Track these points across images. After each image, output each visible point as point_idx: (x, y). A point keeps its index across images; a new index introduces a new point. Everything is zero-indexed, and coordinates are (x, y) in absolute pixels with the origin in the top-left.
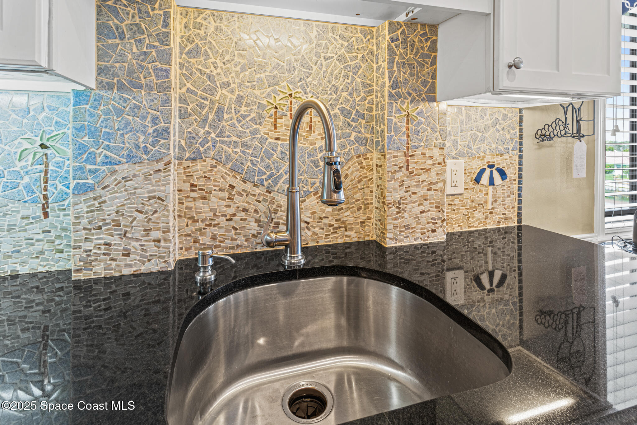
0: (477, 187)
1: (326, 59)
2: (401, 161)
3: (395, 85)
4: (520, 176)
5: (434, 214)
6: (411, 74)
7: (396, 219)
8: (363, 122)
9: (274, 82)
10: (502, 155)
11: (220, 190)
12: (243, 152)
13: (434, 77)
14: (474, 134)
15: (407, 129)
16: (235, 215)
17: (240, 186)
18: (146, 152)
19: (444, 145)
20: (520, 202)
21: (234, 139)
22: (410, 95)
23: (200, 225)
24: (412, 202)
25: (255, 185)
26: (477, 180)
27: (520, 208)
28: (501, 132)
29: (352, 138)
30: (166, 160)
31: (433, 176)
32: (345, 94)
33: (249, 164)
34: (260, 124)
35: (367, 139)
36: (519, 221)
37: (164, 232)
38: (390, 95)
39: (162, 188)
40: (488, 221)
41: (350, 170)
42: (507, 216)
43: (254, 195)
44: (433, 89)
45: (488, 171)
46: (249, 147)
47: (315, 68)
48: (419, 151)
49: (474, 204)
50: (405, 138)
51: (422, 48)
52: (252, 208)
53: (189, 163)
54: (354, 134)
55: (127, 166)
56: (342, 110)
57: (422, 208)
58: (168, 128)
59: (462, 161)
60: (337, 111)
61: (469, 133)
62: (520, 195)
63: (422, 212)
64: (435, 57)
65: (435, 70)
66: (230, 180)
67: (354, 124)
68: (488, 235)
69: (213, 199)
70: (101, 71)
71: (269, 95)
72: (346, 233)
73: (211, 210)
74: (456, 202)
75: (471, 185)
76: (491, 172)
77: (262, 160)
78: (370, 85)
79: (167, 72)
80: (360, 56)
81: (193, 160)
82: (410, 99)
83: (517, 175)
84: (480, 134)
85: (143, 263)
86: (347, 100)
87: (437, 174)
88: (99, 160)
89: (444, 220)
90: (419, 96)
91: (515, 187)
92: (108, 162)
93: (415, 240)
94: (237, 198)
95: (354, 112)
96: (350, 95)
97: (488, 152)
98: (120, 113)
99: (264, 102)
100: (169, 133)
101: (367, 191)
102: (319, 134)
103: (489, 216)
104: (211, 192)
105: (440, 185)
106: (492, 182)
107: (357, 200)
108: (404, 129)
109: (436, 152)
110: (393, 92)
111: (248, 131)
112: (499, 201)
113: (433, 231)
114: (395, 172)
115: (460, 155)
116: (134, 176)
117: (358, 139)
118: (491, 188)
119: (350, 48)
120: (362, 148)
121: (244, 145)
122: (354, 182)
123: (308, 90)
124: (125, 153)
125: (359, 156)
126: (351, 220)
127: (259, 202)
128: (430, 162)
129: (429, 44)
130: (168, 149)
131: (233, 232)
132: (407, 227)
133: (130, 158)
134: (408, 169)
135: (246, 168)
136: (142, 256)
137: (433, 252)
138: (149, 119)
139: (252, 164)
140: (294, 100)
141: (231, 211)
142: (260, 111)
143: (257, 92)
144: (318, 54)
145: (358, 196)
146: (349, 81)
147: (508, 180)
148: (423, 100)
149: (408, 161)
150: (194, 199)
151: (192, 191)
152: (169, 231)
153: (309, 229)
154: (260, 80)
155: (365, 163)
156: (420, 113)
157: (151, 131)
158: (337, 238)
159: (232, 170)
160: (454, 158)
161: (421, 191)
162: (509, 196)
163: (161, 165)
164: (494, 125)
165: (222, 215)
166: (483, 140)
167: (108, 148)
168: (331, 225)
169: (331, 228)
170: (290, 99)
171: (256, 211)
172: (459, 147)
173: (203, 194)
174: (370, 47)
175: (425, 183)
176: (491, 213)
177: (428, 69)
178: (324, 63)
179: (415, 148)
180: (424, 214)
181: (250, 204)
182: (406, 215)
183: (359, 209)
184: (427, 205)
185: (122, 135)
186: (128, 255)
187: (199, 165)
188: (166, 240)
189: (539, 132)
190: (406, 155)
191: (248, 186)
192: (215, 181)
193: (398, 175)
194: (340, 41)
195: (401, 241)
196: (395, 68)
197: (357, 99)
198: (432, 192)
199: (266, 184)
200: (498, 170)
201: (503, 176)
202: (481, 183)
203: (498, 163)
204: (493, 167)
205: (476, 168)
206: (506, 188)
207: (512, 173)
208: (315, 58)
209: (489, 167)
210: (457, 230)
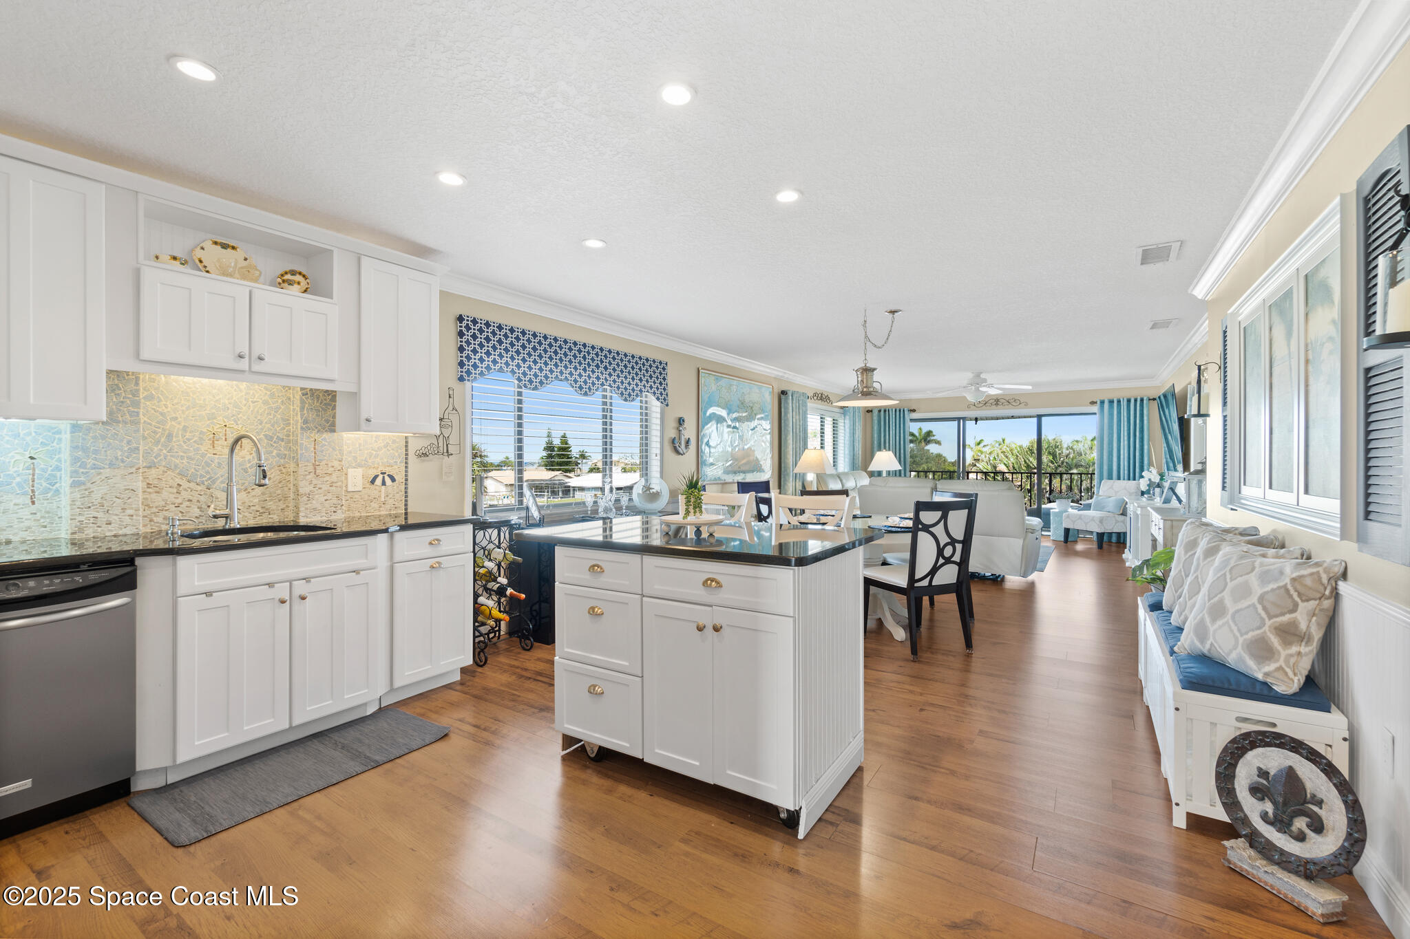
0: (372, 486)
1: (253, 402)
2: (311, 468)
3: (306, 422)
4: (406, 480)
5: (335, 502)
6: (317, 415)
7: (306, 504)
8: (283, 443)
10: (392, 466)
11: (170, 487)
12: (188, 462)
13: (334, 417)
14: (370, 452)
15: (315, 449)
16: (181, 504)
17: (185, 484)
18: (123, 461)
19: (342, 459)
20: (406, 497)
21: (182, 454)
22: (316, 428)
23: (155, 510)
24: (318, 494)
25: (197, 484)
26: (373, 482)
27: (406, 501)
28: (391, 451)
29: (274, 454)
30: (137, 467)
31: (334, 478)
32: (269, 426)
33: (193, 470)
34: (201, 444)
35: (285, 455)
36: (406, 509)
37: (136, 510)
38: (302, 428)
39: (135, 484)
40: (381, 509)
41: (273, 475)
42: (396, 506)
43: (197, 491)
44: (333, 425)
45: (381, 477)
46: (192, 459)
47: (244, 408)
48: (324, 463)
49: (370, 498)
50: (313, 454)
51: (325, 400)
52: (195, 499)
53: (146, 470)
54: (275, 451)
55: (108, 470)
56: (266, 436)
57: (326, 498)
58: (139, 447)
59: (359, 469)
60: (262, 436)
61: (366, 451)
62: (406, 492)
63: (326, 500)
64: (335, 405)
65: (335, 413)
66: (178, 481)
67: (275, 445)
68: (382, 518)
69: (165, 494)
71: (208, 425)
72: (271, 516)
73: (163, 500)
74: (357, 496)
75: (368, 485)
76: (384, 477)
77: (203, 468)
78: (288, 420)
79: (137, 412)
80: (280, 401)
81: (149, 467)
82: (316, 430)
83: (404, 479)
84: (375, 453)
85: (121, 529)
86: (269, 429)
87: (337, 477)
88: (88, 466)
89: (342, 505)
90: (324, 429)
91: (403, 487)
92: (94, 467)
93: (321, 517)
94: (183, 493)
95: (276, 437)
96: (273, 426)
97: (380, 464)
98: (103, 437)
99: (205, 430)
100: (139, 450)
101: (286, 489)
102: (248, 451)
103: (383, 505)
104: (162, 489)
105: (340, 484)
106: (384, 483)
107: (278, 495)
108: (312, 449)
109: (336, 464)
110: (304, 426)
111: (191, 449)
112: (390, 496)
113: (334, 512)
114: (306, 475)
115: (359, 466)
116: (113, 476)
117: (278, 455)
118: (383, 487)
119: (272, 395)
120: (282, 461)
121: (189, 458)
122: (276, 482)
123: (239, 422)
124: (108, 462)
125: (280, 466)
126: (274, 507)
127: (201, 495)
128: (333, 469)
129: (330, 397)
130: (139, 460)
131: (180, 514)
132: (315, 509)
133: (111, 465)
134: (315, 474)
135: (190, 472)
136: (120, 525)
138: (125, 442)
139: (196, 470)
140: (227, 429)
141: (179, 501)
142: (201, 436)
143: (199, 424)
145: (279, 492)
146: (272, 417)
147: (397, 482)
148: (326, 431)
149: (315, 469)
150: (150, 493)
151: (148, 487)
152: (139, 510)
153: (240, 513)
155: (284, 470)
156: (324, 439)
157: (126, 449)
158: (262, 519)
159: (179, 474)
160: (355, 468)
161: (325, 487)
162: (397, 493)
163: (133, 470)
164: (385, 446)
165: (172, 504)
166: (377, 456)
167: (95, 459)
168: (257, 511)
169: (258, 513)
170: (225, 428)
171: (198, 501)
172: (357, 460)
173: (157, 489)
174: (288, 395)
175: (328, 483)
176: (384, 503)
177: (330, 412)
178: (251, 405)
179: (321, 461)
180: (327, 502)
181: (193, 496)
182: (314, 502)
183: (280, 501)
184: (329, 496)
185: (106, 451)
186: (110, 524)
187: (153, 471)
188: (137, 515)
189: (418, 452)
190: (314, 465)
191: (192, 485)
192: (166, 481)
193: (308, 477)
194: (265, 391)
196: (305, 412)
197: (278, 429)
198: (334, 488)
199: (206, 483)
200: (388, 475)
201: (393, 480)
202: (375, 483)
203: (388, 470)
204: (385, 473)
205: (372, 473)
206: (395, 487)
207: (400, 478)
208: (244, 402)
209: (382, 473)
210: (357, 514)
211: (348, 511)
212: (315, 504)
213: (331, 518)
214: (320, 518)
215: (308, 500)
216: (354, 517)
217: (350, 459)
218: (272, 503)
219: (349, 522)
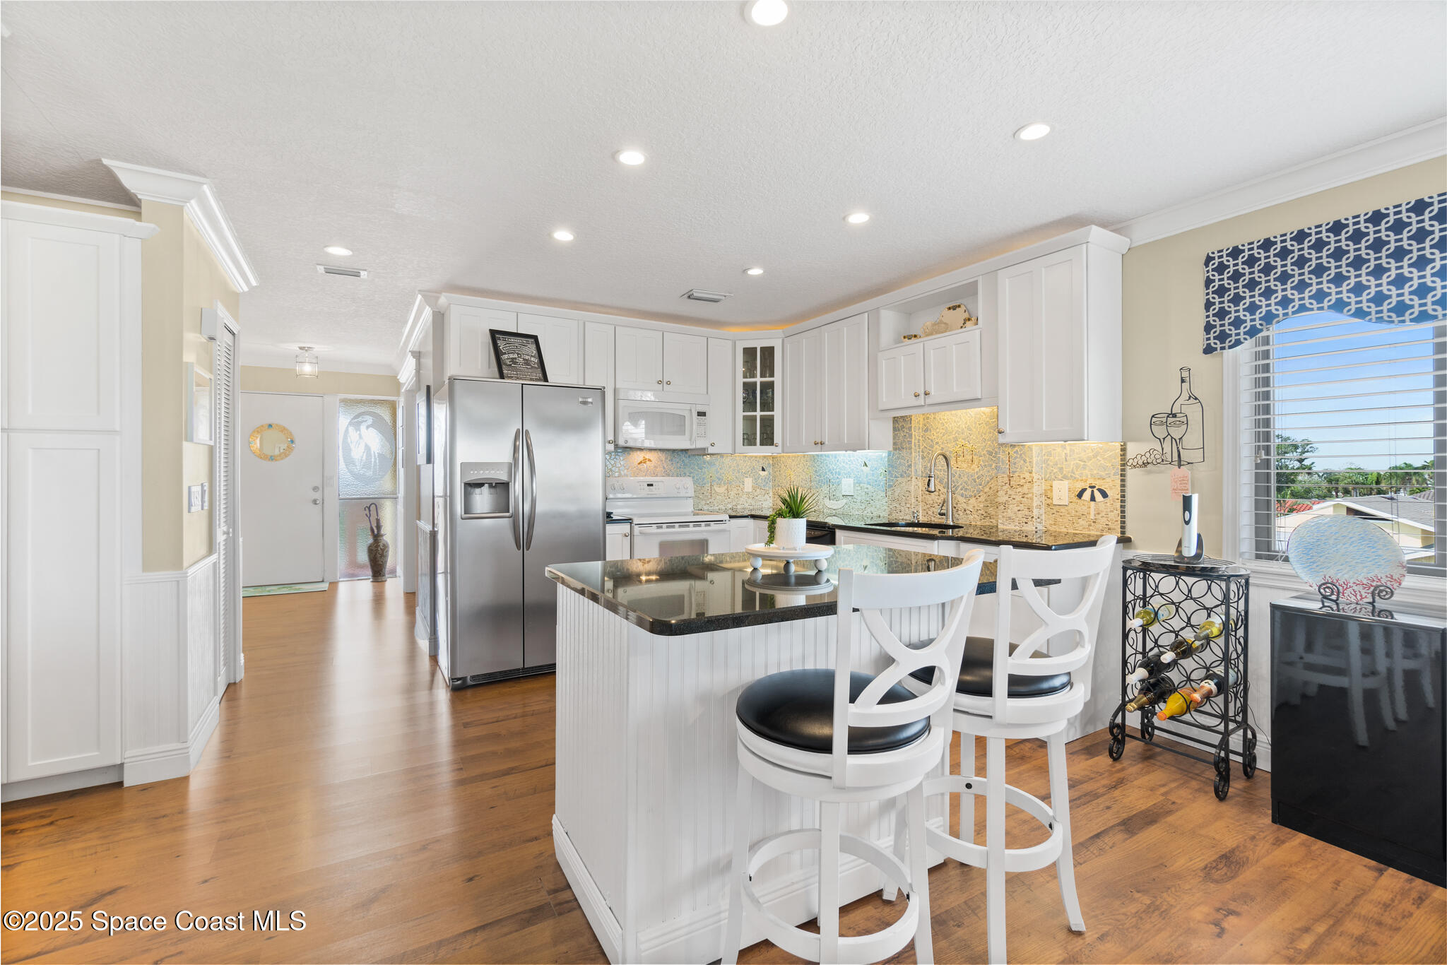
0: (1080, 501)
2: (1006, 480)
4: (1123, 496)
5: (1027, 513)
7: (1003, 512)
9: (956, 440)
10: (1104, 479)
14: (1078, 464)
18: (905, 473)
20: (1123, 517)
21: (940, 468)
24: (1012, 504)
26: (1080, 495)
27: (1123, 522)
28: (1102, 461)
31: (1025, 489)
36: (1123, 532)
40: (1092, 528)
42: (1109, 526)
45: (1089, 492)
48: (1017, 474)
49: (1077, 514)
50: (1008, 466)
59: (1066, 482)
61: (1072, 463)
62: (1123, 512)
70: (894, 444)
74: (1063, 510)
75: (1076, 499)
76: (1093, 491)
79: (911, 441)
84: (1082, 463)
86: (990, 446)
88: (893, 476)
89: (1033, 517)
93: (1015, 526)
96: (993, 442)
97: (1089, 477)
98: (898, 459)
103: (1093, 524)
105: (1030, 495)
106: (1093, 498)
108: (1007, 462)
109: (1027, 475)
112: (1103, 514)
113: (1026, 523)
114: (1003, 486)
115: (1065, 477)
118: (1093, 503)
124: (900, 474)
128: (1024, 481)
132: (1010, 518)
133: (902, 476)
134: (1010, 485)
137: (1026, 536)
138: (906, 461)
143: (949, 445)
144: (976, 423)
147: (1110, 498)
149: (1010, 480)
154: (950, 439)
156: (1017, 452)
157: (907, 465)
160: (1060, 480)
161: (1018, 498)
162: (1112, 511)
164: (1096, 456)
166: (1085, 467)
167: (896, 472)
168: (982, 515)
172: (1065, 472)
175: (1020, 494)
176: (1094, 522)
178: (978, 426)
179: (1014, 472)
182: (1009, 511)
184: (1021, 507)
185: (899, 467)
186: (901, 512)
189: (1132, 461)
190: (1009, 477)
193: (1005, 488)
195: (1006, 525)
198: (1025, 499)
200: (1099, 490)
201: (1104, 495)
202: (1082, 498)
203: (1099, 484)
204: (1095, 487)
205: (1079, 487)
206: (1108, 504)
207: (1114, 493)
208: (974, 425)
209: (1091, 487)
210: (1064, 530)
211: (1055, 524)
212: (1010, 513)
213: (1023, 528)
214: (1013, 527)
215: (1005, 509)
216: (1061, 532)
217: (1055, 471)
218: (991, 509)
219: (1055, 536)
